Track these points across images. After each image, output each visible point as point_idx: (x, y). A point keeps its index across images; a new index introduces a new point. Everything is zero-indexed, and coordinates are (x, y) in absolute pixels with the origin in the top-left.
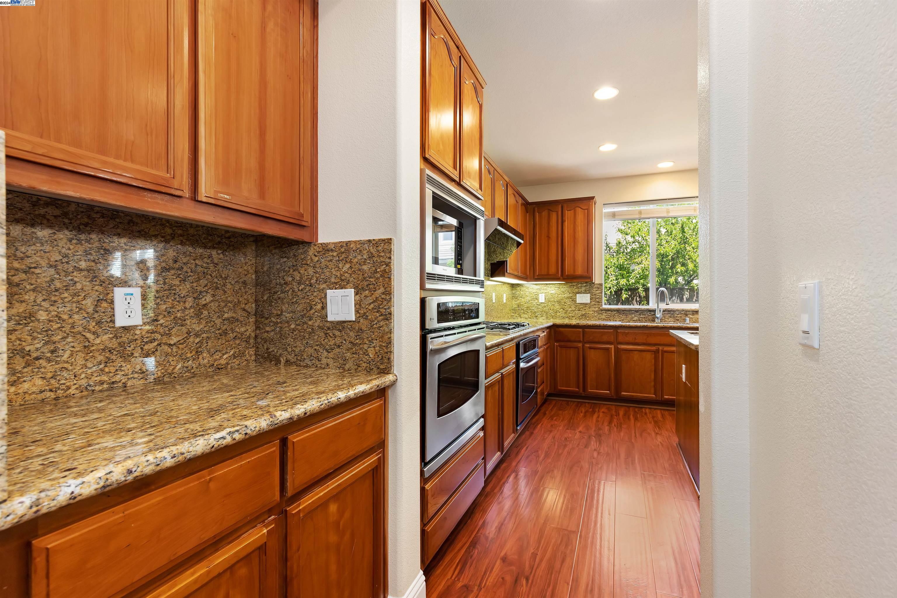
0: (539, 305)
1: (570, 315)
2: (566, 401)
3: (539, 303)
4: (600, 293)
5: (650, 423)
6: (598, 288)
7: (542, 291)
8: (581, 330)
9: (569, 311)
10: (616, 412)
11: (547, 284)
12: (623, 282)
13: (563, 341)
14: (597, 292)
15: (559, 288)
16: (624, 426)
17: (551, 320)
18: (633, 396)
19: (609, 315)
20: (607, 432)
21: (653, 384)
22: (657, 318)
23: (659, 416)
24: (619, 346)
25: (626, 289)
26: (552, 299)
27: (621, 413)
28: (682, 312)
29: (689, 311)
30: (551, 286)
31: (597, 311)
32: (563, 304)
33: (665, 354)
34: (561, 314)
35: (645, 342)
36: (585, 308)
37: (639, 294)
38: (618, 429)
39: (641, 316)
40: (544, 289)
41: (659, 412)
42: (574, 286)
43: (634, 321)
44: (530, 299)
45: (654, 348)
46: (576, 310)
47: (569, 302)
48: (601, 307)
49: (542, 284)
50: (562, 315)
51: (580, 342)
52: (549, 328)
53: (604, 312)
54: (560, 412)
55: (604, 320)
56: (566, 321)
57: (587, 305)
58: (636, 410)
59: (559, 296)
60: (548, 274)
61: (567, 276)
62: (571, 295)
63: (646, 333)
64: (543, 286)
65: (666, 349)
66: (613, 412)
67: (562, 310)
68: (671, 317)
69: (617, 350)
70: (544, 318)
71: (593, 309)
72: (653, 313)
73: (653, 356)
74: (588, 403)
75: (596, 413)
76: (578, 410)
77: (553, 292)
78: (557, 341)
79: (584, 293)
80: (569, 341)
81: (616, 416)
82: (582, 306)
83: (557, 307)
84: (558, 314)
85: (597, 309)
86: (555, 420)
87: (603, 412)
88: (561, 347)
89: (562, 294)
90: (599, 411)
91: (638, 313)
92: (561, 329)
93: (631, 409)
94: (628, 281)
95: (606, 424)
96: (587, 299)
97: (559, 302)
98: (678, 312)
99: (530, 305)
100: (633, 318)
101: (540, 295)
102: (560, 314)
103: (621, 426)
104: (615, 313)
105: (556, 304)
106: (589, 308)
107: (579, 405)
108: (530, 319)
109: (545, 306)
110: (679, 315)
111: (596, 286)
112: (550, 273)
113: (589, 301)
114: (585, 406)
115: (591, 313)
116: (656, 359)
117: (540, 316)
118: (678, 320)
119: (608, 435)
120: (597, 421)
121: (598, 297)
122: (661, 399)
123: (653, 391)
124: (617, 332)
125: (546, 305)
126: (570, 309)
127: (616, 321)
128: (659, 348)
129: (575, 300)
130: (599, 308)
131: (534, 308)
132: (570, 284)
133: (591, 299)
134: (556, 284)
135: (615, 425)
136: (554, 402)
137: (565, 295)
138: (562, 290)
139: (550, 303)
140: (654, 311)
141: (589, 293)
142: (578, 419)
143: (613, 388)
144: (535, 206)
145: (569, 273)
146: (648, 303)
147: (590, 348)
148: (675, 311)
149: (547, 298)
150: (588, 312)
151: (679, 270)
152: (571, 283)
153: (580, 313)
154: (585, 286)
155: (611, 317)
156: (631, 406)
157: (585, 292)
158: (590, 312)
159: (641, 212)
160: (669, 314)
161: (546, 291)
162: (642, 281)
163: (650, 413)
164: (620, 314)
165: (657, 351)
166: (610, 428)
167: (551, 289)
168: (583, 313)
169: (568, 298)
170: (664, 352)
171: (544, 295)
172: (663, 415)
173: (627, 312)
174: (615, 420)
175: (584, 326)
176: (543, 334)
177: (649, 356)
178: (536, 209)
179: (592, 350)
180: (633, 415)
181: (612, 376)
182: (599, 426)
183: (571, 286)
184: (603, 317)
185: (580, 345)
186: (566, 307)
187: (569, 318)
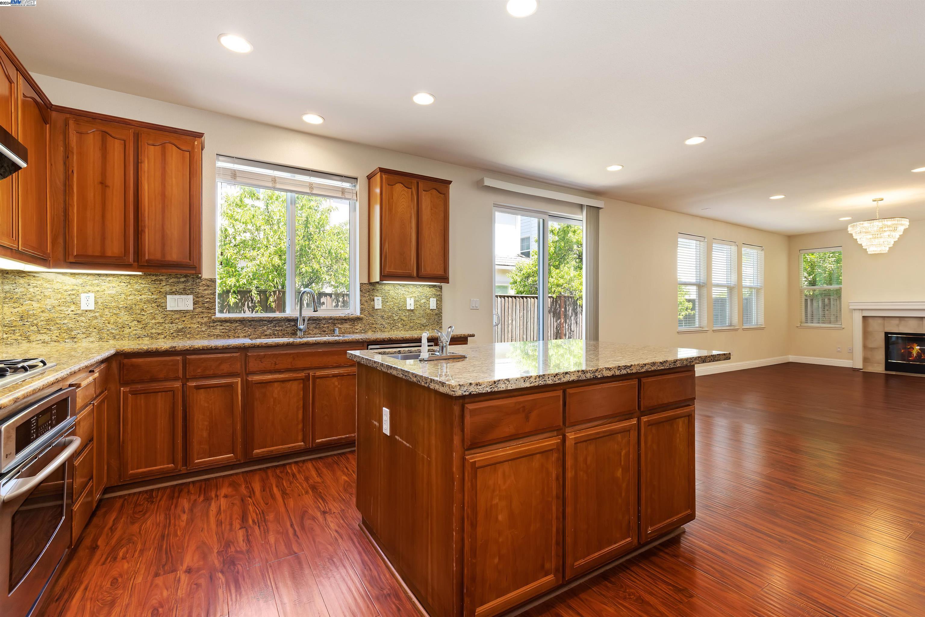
0: (81, 315)
1: (154, 331)
2: (146, 492)
3: (78, 312)
4: (212, 294)
5: (307, 493)
6: (208, 286)
7: (88, 288)
8: (179, 358)
9: (151, 325)
10: (247, 487)
11: (99, 275)
12: (231, 281)
13: (142, 382)
14: (206, 292)
15: (129, 283)
16: (271, 517)
17: (112, 342)
18: (272, 451)
19: (227, 328)
20: (242, 545)
21: (300, 426)
22: (300, 330)
23: (314, 473)
24: (250, 378)
25: (234, 292)
26: (113, 304)
27: (257, 487)
28: (329, 321)
29: (337, 320)
30: (111, 278)
31: (205, 323)
32: (139, 312)
33: (318, 380)
34: (136, 329)
35: (289, 367)
36: (184, 319)
37: (251, 298)
38: (262, 528)
39: (277, 328)
40: (92, 285)
41: (310, 465)
42: (161, 280)
43: (266, 335)
44: (56, 303)
45: (302, 375)
46: (167, 322)
47: (150, 309)
48: (213, 317)
49: (88, 275)
50: (134, 332)
51: (176, 379)
52: (103, 361)
53: (219, 323)
54: (135, 528)
55: (218, 336)
56: (146, 344)
57: (188, 314)
58: (278, 471)
59: (129, 298)
60: (103, 256)
61: (148, 261)
62: (155, 297)
63: (291, 354)
64: (89, 277)
65: (319, 373)
66: (243, 490)
67: (136, 322)
68: (316, 328)
69: (247, 386)
70: (91, 339)
71: (199, 320)
72: (293, 324)
73: (302, 385)
74: (193, 482)
75: (213, 503)
76: (176, 507)
77: (113, 292)
78: (125, 383)
79: (181, 294)
80: (154, 380)
81: (250, 497)
82: (178, 316)
83: (124, 317)
84: (127, 330)
85: (205, 320)
86: (123, 558)
87: (226, 496)
88: (134, 393)
89: (135, 295)
90: (217, 496)
91: (272, 325)
92: (134, 360)
93: (270, 472)
94: (238, 281)
95: (238, 526)
96: (186, 303)
97: (129, 309)
98: (325, 321)
99: (57, 315)
100: (265, 331)
101: (83, 296)
102: (130, 330)
103: (264, 518)
104: (237, 324)
105: (123, 313)
106: (192, 318)
107: (176, 495)
108: (56, 344)
109: (96, 318)
110: (326, 325)
111: (203, 282)
112: (109, 253)
113: (191, 307)
114: (189, 492)
115: (195, 327)
116: (305, 389)
117: (84, 336)
118: (325, 331)
119: (248, 551)
120: (219, 523)
121: (208, 300)
122: (312, 445)
123: (300, 437)
124: (246, 355)
125: (97, 314)
126: (153, 321)
127: (239, 337)
128: (309, 374)
129: (163, 305)
130: (210, 318)
131: (66, 321)
132: (154, 278)
133: (194, 304)
134: (121, 275)
135: (253, 521)
136: (118, 504)
137: (143, 296)
138: (136, 286)
139: (107, 310)
140: (295, 320)
141: (192, 293)
142: (179, 533)
143: (239, 447)
144: (68, 116)
145: (152, 257)
146: (284, 311)
147: (198, 388)
148: (321, 320)
149: (100, 301)
150: (189, 326)
151: (303, 270)
152: (156, 275)
153: (174, 327)
154: (183, 282)
155: (230, 331)
156: (268, 468)
157: (184, 292)
158: (192, 325)
159: (275, 181)
160: (314, 324)
161: (98, 289)
162: (255, 282)
163: (299, 472)
164: (245, 327)
165: (307, 377)
166: (247, 531)
167: (110, 285)
168: (180, 327)
169: (148, 301)
170: (315, 378)
171: (92, 296)
172: (317, 469)
173: (257, 323)
174: (251, 510)
175: (187, 350)
176: (91, 379)
177: (295, 387)
178: (71, 122)
179: (202, 390)
180: (277, 486)
181: (239, 427)
182: (226, 535)
183: (155, 280)
184: (217, 332)
185: (178, 384)
186: (144, 318)
187: (151, 337)
